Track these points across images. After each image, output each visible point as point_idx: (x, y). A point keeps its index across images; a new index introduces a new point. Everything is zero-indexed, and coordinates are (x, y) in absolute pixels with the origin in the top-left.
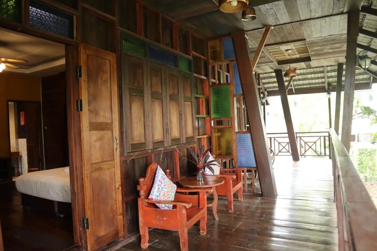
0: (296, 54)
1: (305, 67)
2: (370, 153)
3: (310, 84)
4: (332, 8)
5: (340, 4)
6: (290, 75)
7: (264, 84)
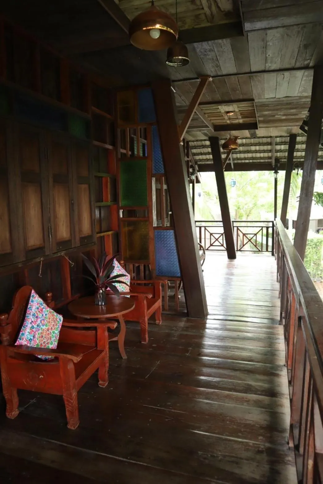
0: (240, 119)
1: (249, 136)
2: (316, 245)
3: (253, 158)
4: (296, 58)
5: (306, 53)
6: (230, 147)
7: (195, 155)
